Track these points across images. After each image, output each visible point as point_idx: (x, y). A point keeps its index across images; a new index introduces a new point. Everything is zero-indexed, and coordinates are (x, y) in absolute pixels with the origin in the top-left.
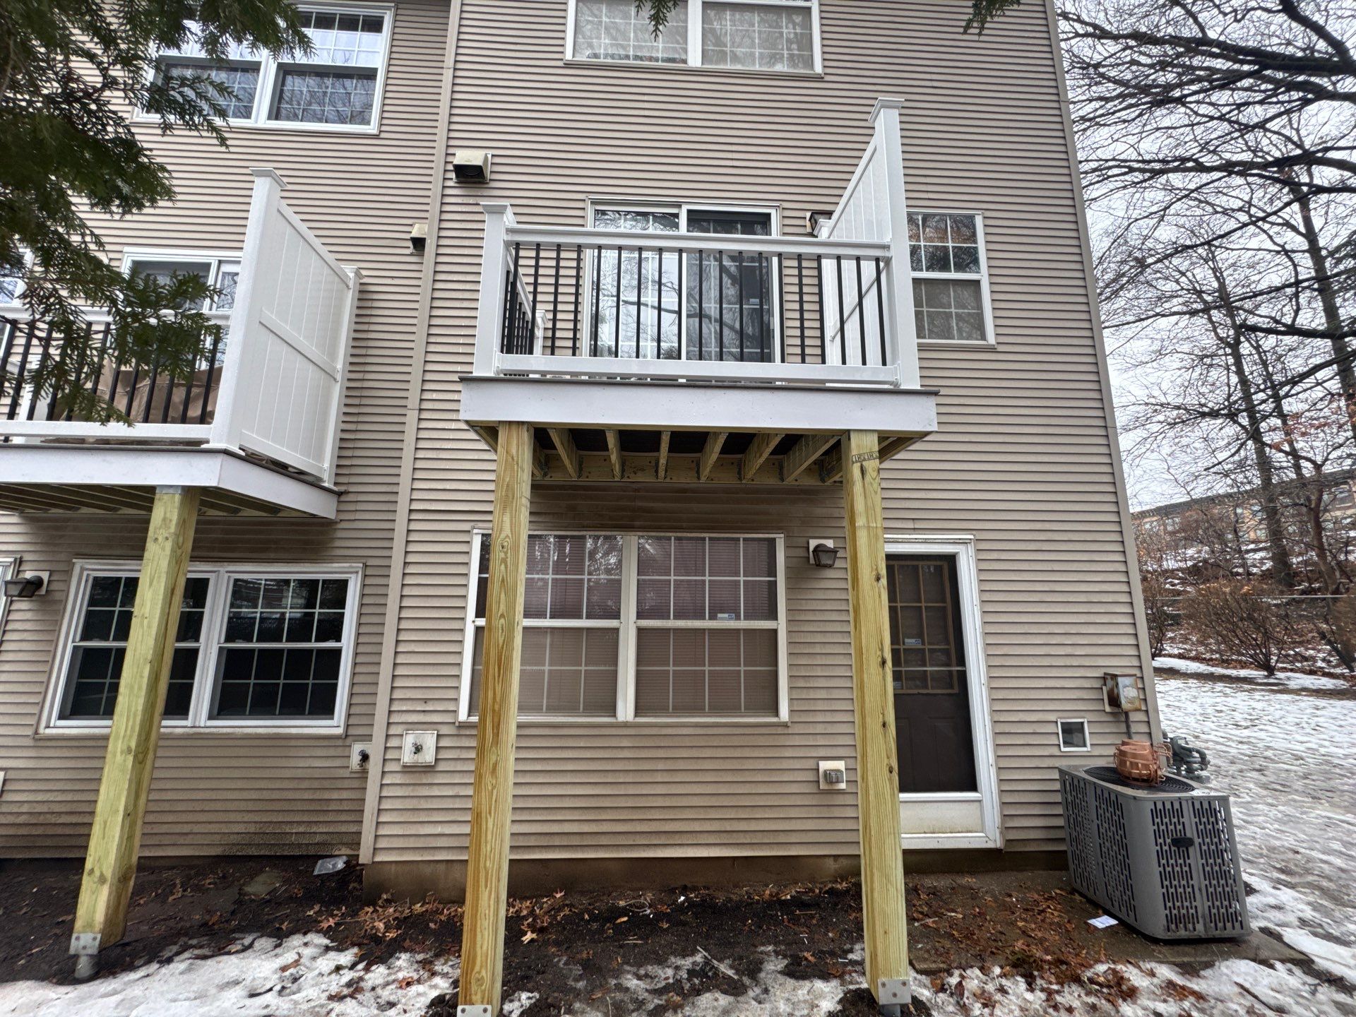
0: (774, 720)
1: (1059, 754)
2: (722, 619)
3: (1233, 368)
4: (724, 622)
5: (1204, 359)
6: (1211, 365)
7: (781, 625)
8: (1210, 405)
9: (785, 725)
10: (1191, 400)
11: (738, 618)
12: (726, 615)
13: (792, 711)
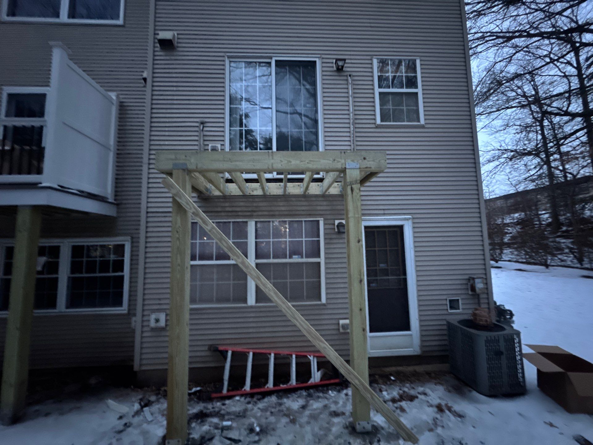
0: (319, 303)
1: (447, 313)
2: (295, 258)
3: (540, 132)
4: (296, 259)
5: (526, 128)
6: (530, 131)
7: (322, 260)
8: (528, 149)
9: (324, 305)
10: (520, 148)
11: (302, 257)
12: (297, 256)
13: (327, 299)
